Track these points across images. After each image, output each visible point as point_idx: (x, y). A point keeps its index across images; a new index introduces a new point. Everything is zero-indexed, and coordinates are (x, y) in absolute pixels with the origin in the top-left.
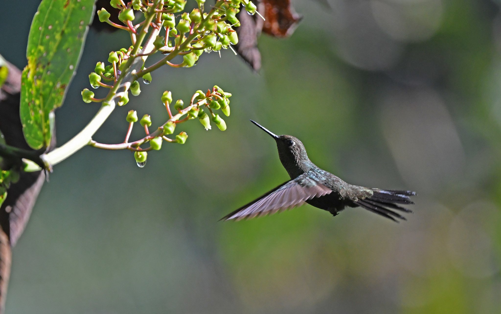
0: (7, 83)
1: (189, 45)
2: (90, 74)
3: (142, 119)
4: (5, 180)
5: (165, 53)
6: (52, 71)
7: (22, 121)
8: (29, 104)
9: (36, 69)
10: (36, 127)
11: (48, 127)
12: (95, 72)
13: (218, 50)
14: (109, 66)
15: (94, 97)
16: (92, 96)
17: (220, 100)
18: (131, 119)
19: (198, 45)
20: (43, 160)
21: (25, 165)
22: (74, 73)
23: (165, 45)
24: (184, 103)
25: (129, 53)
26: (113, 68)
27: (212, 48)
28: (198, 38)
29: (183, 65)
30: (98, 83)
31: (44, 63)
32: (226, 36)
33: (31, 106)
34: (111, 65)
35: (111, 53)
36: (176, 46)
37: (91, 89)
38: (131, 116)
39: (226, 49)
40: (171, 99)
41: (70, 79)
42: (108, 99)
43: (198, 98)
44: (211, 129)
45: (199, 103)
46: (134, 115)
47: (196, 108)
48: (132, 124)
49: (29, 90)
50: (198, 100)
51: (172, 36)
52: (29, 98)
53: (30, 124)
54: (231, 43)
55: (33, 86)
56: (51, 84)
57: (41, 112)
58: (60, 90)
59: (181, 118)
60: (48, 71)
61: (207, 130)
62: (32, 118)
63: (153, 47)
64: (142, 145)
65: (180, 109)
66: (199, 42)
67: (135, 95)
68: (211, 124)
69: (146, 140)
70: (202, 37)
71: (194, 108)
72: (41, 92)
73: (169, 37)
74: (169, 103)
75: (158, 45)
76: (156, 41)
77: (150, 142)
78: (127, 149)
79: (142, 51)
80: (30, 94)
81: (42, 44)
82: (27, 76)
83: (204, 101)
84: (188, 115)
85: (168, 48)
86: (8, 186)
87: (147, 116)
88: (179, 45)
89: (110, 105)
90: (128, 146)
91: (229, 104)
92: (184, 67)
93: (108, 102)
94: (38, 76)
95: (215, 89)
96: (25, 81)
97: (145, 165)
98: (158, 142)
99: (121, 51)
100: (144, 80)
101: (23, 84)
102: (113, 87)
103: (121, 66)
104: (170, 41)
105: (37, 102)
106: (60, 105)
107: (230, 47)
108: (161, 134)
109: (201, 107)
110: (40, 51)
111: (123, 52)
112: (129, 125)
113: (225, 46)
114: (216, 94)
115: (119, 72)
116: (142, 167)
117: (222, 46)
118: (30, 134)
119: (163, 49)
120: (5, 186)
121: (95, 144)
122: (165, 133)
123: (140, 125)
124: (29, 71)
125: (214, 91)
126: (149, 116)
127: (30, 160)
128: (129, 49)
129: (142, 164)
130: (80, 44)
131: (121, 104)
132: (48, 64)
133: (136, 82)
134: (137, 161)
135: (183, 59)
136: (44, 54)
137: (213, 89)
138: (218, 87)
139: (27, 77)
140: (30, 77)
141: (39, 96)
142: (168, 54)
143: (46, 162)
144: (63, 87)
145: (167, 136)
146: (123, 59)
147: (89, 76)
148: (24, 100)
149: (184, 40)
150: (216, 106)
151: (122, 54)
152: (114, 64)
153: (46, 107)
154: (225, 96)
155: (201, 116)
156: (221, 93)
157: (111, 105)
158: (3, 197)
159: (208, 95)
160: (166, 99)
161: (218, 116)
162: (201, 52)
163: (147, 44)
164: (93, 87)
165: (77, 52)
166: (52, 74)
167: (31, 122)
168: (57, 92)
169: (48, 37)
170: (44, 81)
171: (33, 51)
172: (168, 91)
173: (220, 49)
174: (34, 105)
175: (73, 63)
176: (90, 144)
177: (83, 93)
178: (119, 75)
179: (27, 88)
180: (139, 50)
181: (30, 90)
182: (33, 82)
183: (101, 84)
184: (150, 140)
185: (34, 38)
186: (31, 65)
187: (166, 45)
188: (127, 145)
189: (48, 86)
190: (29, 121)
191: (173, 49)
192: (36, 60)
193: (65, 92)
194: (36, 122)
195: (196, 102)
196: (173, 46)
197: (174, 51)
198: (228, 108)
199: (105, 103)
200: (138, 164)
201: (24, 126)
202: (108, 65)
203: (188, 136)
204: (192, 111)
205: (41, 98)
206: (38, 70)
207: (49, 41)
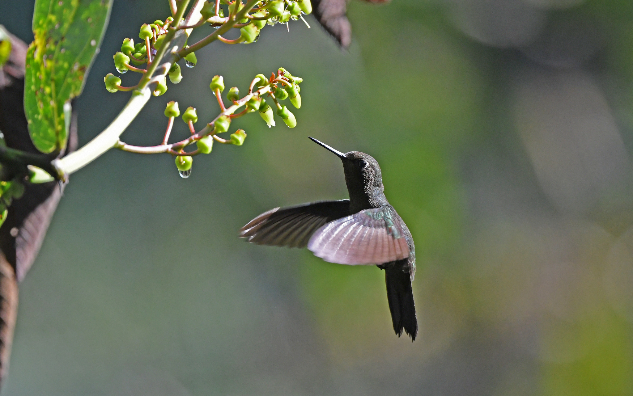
0: (10, 63)
1: (247, 15)
2: (115, 54)
3: (185, 114)
4: (5, 195)
5: (215, 26)
6: (67, 48)
7: (27, 116)
8: (36, 93)
9: (45, 46)
10: (46, 123)
11: (62, 122)
12: (121, 52)
13: (285, 22)
14: (140, 44)
15: (121, 85)
16: (119, 83)
17: (288, 86)
18: (171, 113)
19: (259, 15)
20: (56, 167)
21: (31, 174)
22: (97, 51)
23: (214, 14)
24: (240, 91)
25: (166, 27)
26: (145, 47)
27: (278, 17)
28: (258, 6)
29: (240, 40)
30: (126, 66)
31: (56, 38)
32: (296, 2)
33: (39, 95)
34: (143, 42)
35: (143, 26)
36: (230, 15)
37: (116, 74)
38: (171, 109)
39: (296, 20)
40: (223, 87)
41: (92, 59)
42: (141, 87)
43: (258, 84)
44: (275, 125)
45: (260, 91)
46: (175, 107)
47: (258, 98)
48: (172, 119)
49: (35, 74)
50: (259, 87)
51: (224, 3)
52: (36, 84)
53: (37, 119)
54: (302, 12)
55: (42, 68)
56: (66, 65)
57: (53, 104)
58: (79, 73)
59: (236, 112)
60: (62, 48)
61: (270, 127)
62: (41, 111)
63: (200, 16)
64: (186, 148)
65: (235, 99)
66: (261, 11)
67: (175, 83)
68: (275, 120)
69: (191, 141)
70: (264, 4)
71: (254, 98)
72: (53, 76)
73: (220, 4)
74: (221, 92)
75: (206, 14)
76: (203, 9)
77: (197, 143)
78: (166, 153)
79: (184, 23)
80: (38, 80)
81: (53, 13)
82: (33, 55)
83: (267, 89)
84: (247, 106)
85: (219, 18)
86: (8, 202)
87: (191, 109)
88: (234, 14)
89: (143, 95)
90: (168, 149)
91: (299, 92)
92: (241, 43)
93: (140, 91)
94: (48, 55)
95: (280, 72)
96: (31, 62)
97: (190, 175)
98: (208, 142)
99: (156, 24)
100: (187, 61)
101: (28, 66)
102: (146, 71)
103: (157, 43)
104: (221, 10)
105: (48, 90)
106: (78, 93)
107: (302, 17)
108: (211, 131)
109: (263, 96)
110: (50, 22)
111: (158, 25)
112: (168, 121)
113: (295, 16)
114: (282, 78)
115: (153, 51)
116: (186, 177)
117: (291, 16)
118: (38, 133)
119: (213, 19)
120: (4, 202)
121: (123, 146)
122: (217, 130)
123: (183, 121)
124: (35, 48)
125: (280, 75)
126: (195, 109)
127: (38, 168)
128: (166, 20)
129: (186, 173)
130: (105, 11)
131: (157, 93)
132: (62, 39)
133: (176, 64)
134: (179, 169)
135: (239, 33)
136: (57, 26)
137: (278, 72)
138: (284, 70)
139: (33, 57)
140: (37, 57)
141: (49, 82)
142: (218, 27)
143: (60, 170)
144: (82, 69)
145: (219, 135)
146: (158, 34)
147: (114, 56)
148: (30, 88)
149: (241, 7)
150: (282, 95)
151: (156, 27)
152: (147, 41)
153: (60, 96)
154: (293, 81)
155: (263, 108)
156: (289, 77)
157: (145, 95)
158: (2, 216)
159: (272, 80)
160: (217, 86)
161: (285, 108)
162: (263, 23)
163: (192, 14)
164: (119, 72)
165: (100, 22)
166: (68, 53)
167: (40, 117)
168: (74, 77)
169: (61, 2)
170: (57, 61)
171: (41, 22)
172: (219, 76)
173: (288, 21)
174: (43, 94)
175: (95, 38)
176: (117, 146)
177: (106, 80)
178: (154, 55)
179: (33, 72)
180: (181, 22)
181: (38, 74)
182: (42, 62)
183: (130, 67)
184: (197, 140)
185: (43, 5)
186: (38, 41)
187: (216, 15)
188: (166, 147)
189: (62, 68)
190: (36, 116)
191: (226, 20)
192: (45, 34)
193: (85, 75)
194: (46, 117)
195: (256, 89)
196: (225, 16)
197: (228, 22)
198: (298, 98)
199: (136, 91)
200: (181, 174)
201: (30, 122)
202: (139, 42)
203: (247, 135)
204: (251, 101)
205: (53, 85)
206: (48, 47)
207: (62, 8)
